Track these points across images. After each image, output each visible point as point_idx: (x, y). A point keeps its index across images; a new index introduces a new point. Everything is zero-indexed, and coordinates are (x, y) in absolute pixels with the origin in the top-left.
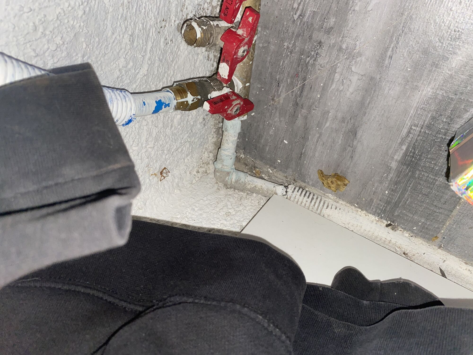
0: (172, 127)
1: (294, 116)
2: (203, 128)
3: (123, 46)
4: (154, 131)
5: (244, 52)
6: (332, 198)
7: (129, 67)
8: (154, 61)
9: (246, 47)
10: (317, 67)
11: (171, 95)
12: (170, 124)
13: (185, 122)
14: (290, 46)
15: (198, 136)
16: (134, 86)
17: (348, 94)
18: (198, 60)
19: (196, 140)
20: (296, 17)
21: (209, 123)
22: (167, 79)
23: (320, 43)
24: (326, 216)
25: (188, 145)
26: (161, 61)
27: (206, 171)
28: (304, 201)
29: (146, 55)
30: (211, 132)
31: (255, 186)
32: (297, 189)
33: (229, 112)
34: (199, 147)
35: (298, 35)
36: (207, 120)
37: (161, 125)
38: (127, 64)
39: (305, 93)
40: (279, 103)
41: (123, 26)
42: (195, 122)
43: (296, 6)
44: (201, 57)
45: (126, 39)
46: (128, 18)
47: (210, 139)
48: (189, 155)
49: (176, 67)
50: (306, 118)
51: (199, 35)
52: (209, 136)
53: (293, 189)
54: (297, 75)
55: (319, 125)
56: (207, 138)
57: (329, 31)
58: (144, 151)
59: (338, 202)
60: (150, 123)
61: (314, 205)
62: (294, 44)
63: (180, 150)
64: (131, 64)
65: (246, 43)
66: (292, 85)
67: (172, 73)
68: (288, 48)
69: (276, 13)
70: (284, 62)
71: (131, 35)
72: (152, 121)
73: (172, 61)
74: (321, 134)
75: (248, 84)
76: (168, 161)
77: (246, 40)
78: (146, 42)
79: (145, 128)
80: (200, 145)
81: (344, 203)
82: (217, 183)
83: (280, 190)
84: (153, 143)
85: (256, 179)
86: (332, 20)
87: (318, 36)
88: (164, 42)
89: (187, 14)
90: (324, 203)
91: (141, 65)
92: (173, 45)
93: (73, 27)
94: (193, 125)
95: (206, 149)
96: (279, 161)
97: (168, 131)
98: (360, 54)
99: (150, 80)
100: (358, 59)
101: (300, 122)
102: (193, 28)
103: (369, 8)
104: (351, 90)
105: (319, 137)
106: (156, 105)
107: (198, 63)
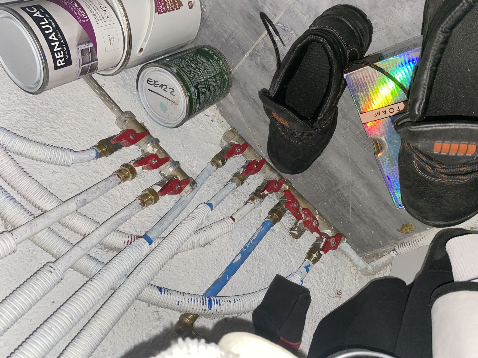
0: (323, 272)
1: (362, 220)
2: (338, 260)
3: (279, 260)
4: (317, 279)
5: (315, 223)
6: (417, 235)
7: (287, 265)
8: (293, 254)
9: (314, 221)
10: (347, 198)
11: (308, 261)
12: (322, 271)
13: (327, 264)
14: (331, 200)
15: (339, 265)
16: (295, 269)
17: (368, 196)
18: (308, 237)
19: (341, 267)
20: (322, 191)
21: (339, 255)
22: (304, 255)
23: (338, 190)
24: (422, 246)
25: (339, 273)
26: (295, 252)
27: (359, 276)
28: (408, 249)
29: (289, 255)
30: (344, 258)
31: (383, 263)
32: (399, 246)
33: (332, 246)
34: (345, 269)
35: (330, 195)
36: (336, 255)
37: (318, 275)
38: (286, 264)
39: (355, 209)
40: (352, 221)
41: (274, 254)
42: (332, 260)
43: (318, 188)
44: (308, 235)
45: (279, 257)
46: (273, 250)
47: (347, 261)
48: (344, 276)
49: (303, 248)
50: (367, 217)
51: (297, 234)
52: (344, 260)
53: (398, 248)
54: (345, 207)
55: (374, 214)
56: (345, 261)
57: (336, 185)
58: (321, 290)
59: (421, 235)
60: (313, 278)
61: (413, 246)
62: (332, 199)
63: (337, 278)
64: (287, 263)
65: (313, 220)
66: (348, 211)
67: (303, 252)
68: (331, 201)
69: (315, 196)
70: (336, 207)
71: (279, 254)
72: (313, 276)
73: (300, 248)
74: (379, 217)
75: (332, 228)
76: (336, 286)
77: (312, 219)
78: (285, 251)
79: (313, 281)
80: (345, 267)
81: (424, 232)
82: (368, 277)
83: (393, 254)
84: (321, 284)
85: (380, 259)
86: (333, 181)
87: (335, 189)
88: (290, 245)
89: (289, 228)
90: (416, 241)
91: (291, 260)
92: (294, 242)
93: (263, 269)
94: (333, 263)
95: (349, 267)
96: (381, 242)
97: (324, 274)
98: (353, 181)
99: (298, 262)
100: (355, 183)
101: (367, 220)
102: (293, 233)
103: (338, 168)
104: (366, 193)
105: (380, 218)
106: (305, 269)
107: (309, 238)
